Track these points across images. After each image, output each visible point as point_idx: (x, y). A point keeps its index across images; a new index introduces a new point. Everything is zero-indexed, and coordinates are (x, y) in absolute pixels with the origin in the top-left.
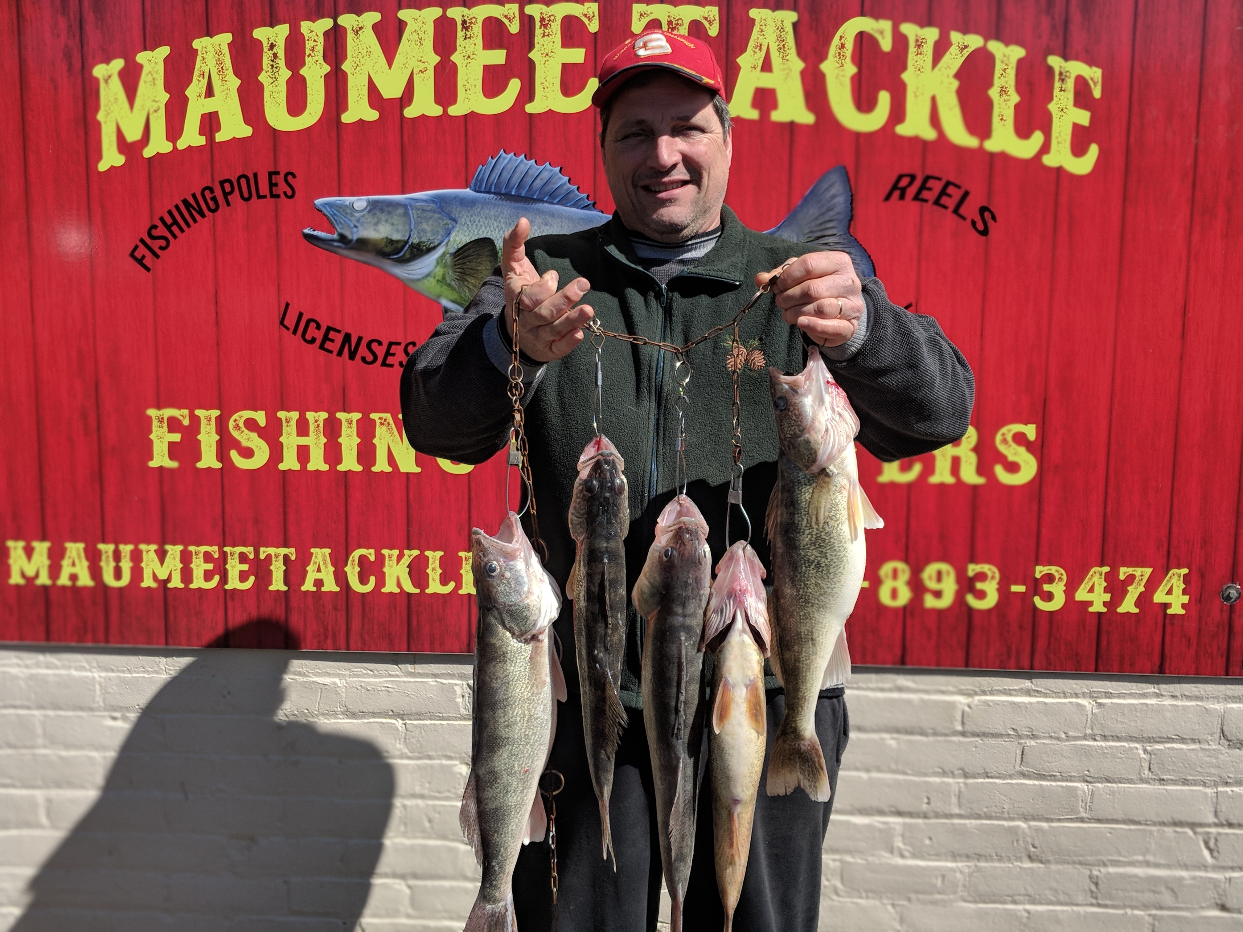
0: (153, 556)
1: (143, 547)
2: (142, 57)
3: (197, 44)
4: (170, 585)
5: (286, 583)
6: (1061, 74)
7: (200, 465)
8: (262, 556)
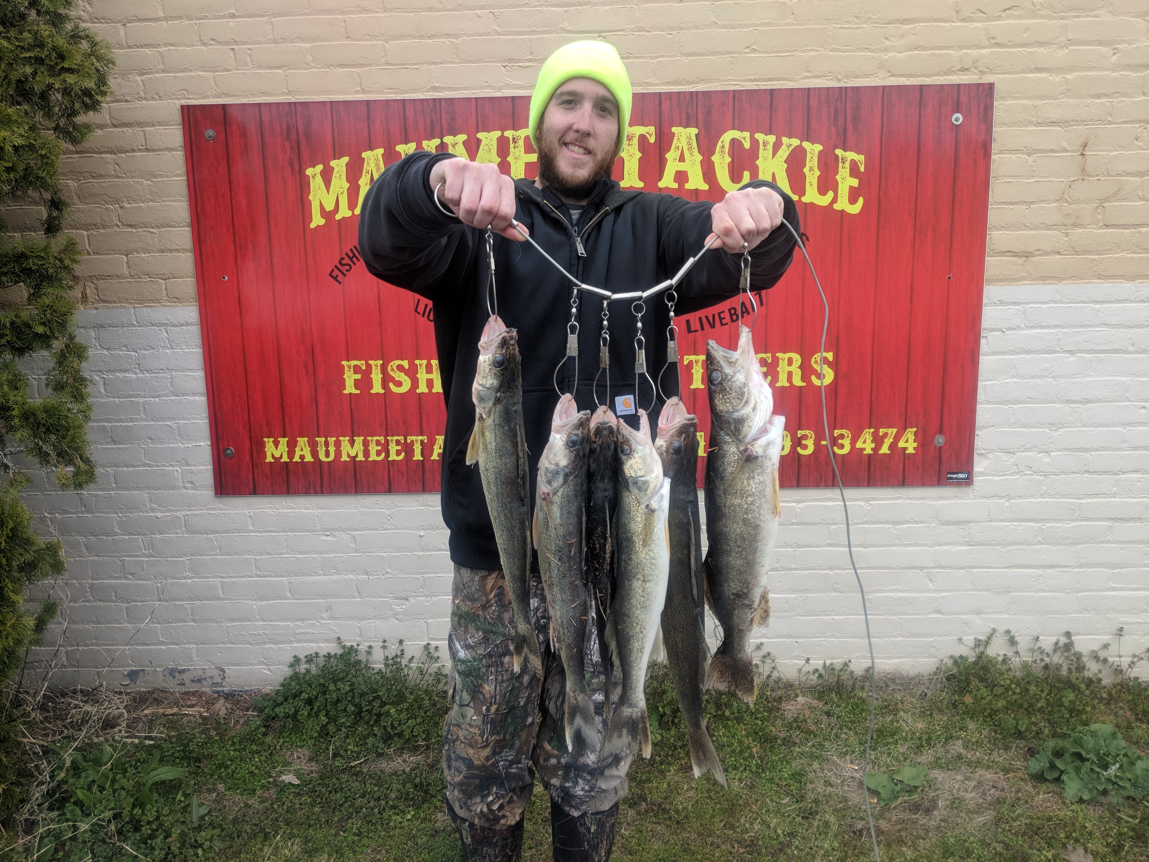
0: (347, 443)
1: (341, 438)
2: (333, 163)
3: (364, 155)
4: (357, 459)
5: (422, 455)
6: (842, 159)
7: (372, 392)
8: (409, 441)
